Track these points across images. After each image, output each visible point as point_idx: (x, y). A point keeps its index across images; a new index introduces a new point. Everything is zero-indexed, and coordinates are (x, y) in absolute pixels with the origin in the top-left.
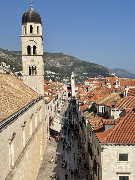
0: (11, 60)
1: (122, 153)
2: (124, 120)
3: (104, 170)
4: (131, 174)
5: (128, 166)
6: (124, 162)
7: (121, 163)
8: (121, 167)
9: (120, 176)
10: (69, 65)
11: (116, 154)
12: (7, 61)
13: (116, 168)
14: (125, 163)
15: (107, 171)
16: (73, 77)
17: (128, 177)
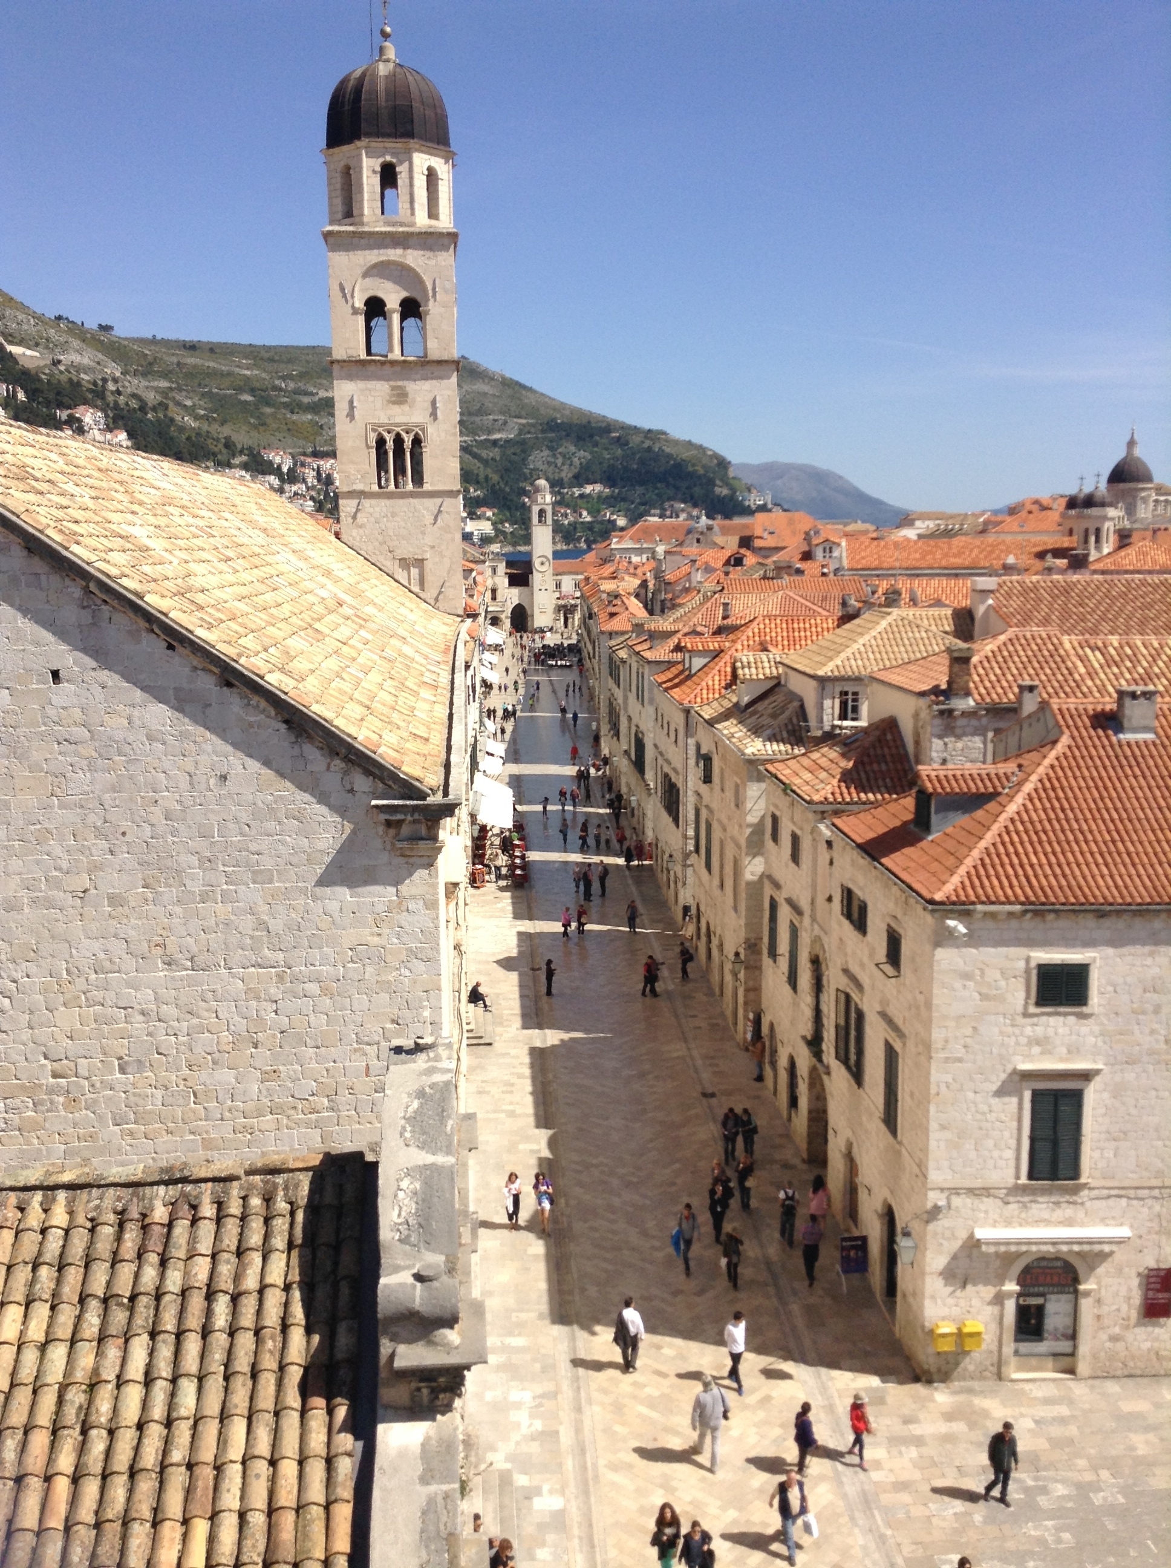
0: (134, 396)
1: (1059, 960)
2: (1052, 767)
3: (942, 1055)
4: (1097, 1080)
6: (1065, 1014)
7: (1044, 1018)
8: (1042, 1041)
10: (497, 436)
11: (1022, 964)
12: (110, 399)
13: (1016, 1046)
14: (1072, 1019)
15: (960, 1060)
16: (542, 513)
17: (1079, 1094)
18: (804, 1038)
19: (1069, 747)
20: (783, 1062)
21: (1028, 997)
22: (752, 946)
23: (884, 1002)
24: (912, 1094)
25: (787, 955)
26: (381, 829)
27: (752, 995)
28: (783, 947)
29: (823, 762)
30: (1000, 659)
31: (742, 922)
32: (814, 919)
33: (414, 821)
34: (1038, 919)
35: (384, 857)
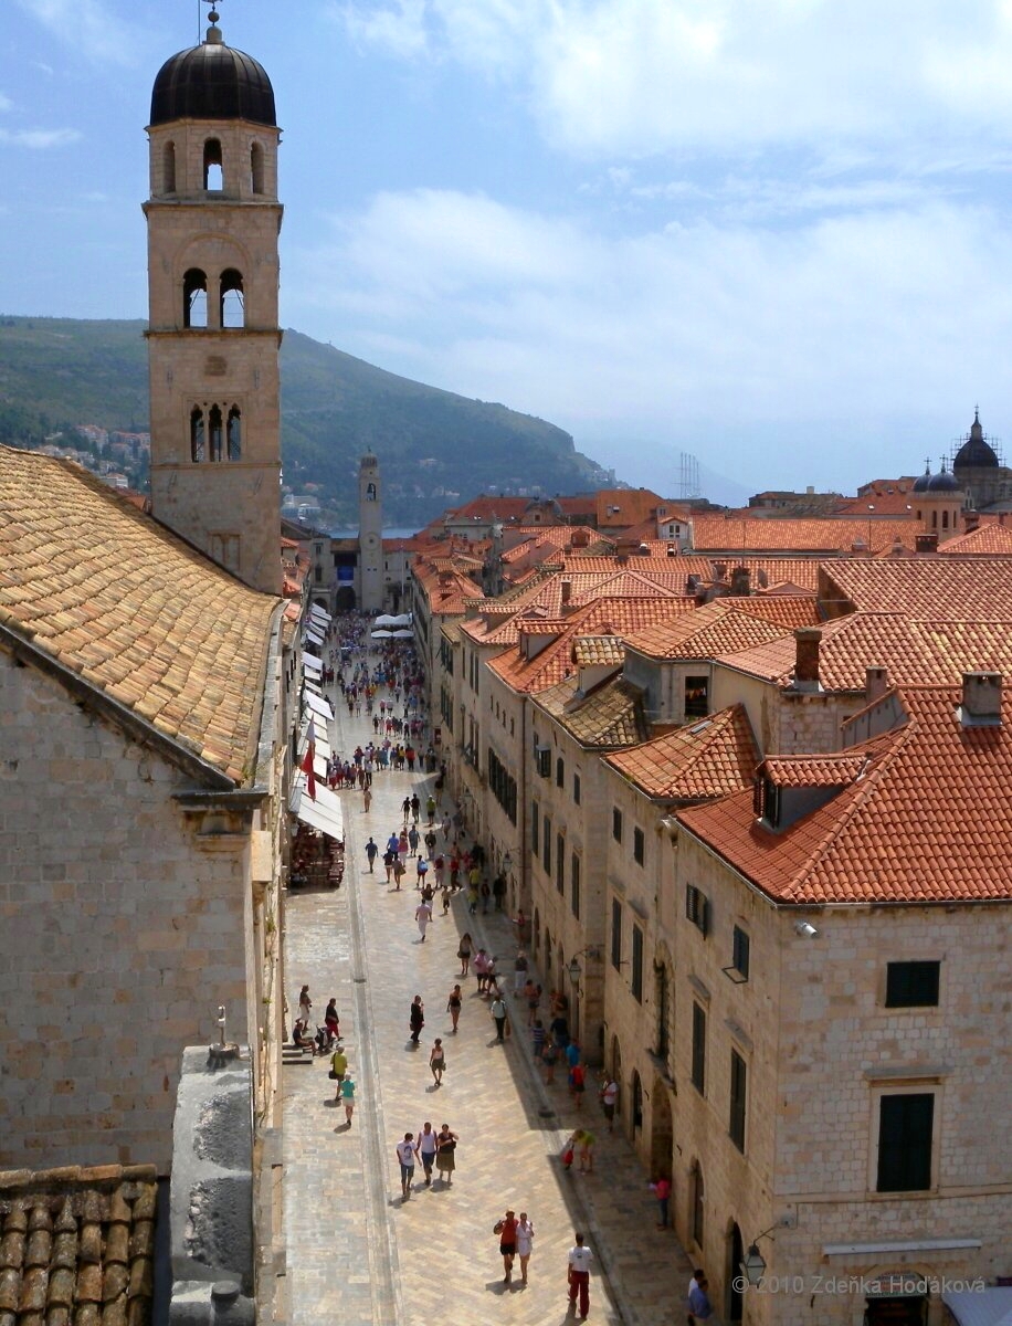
1: (907, 958)
4: (948, 1082)
5: (934, 1033)
6: (915, 1015)
7: (893, 1022)
8: (892, 1045)
9: (885, 1099)
11: (872, 964)
13: (865, 1050)
14: (921, 1021)
15: (806, 1068)
16: (371, 487)
17: (929, 1098)
18: (650, 1051)
19: (917, 735)
20: (627, 1078)
21: (878, 999)
22: (596, 955)
23: (731, 1010)
24: (759, 1106)
25: (631, 962)
26: (181, 822)
27: (594, 1007)
28: (627, 953)
29: (668, 751)
30: (848, 643)
31: (584, 928)
32: (659, 922)
33: (218, 814)
34: (889, 915)
35: (184, 852)
